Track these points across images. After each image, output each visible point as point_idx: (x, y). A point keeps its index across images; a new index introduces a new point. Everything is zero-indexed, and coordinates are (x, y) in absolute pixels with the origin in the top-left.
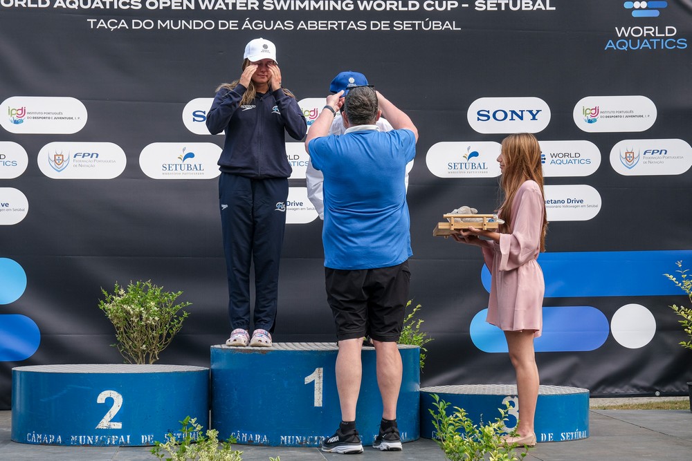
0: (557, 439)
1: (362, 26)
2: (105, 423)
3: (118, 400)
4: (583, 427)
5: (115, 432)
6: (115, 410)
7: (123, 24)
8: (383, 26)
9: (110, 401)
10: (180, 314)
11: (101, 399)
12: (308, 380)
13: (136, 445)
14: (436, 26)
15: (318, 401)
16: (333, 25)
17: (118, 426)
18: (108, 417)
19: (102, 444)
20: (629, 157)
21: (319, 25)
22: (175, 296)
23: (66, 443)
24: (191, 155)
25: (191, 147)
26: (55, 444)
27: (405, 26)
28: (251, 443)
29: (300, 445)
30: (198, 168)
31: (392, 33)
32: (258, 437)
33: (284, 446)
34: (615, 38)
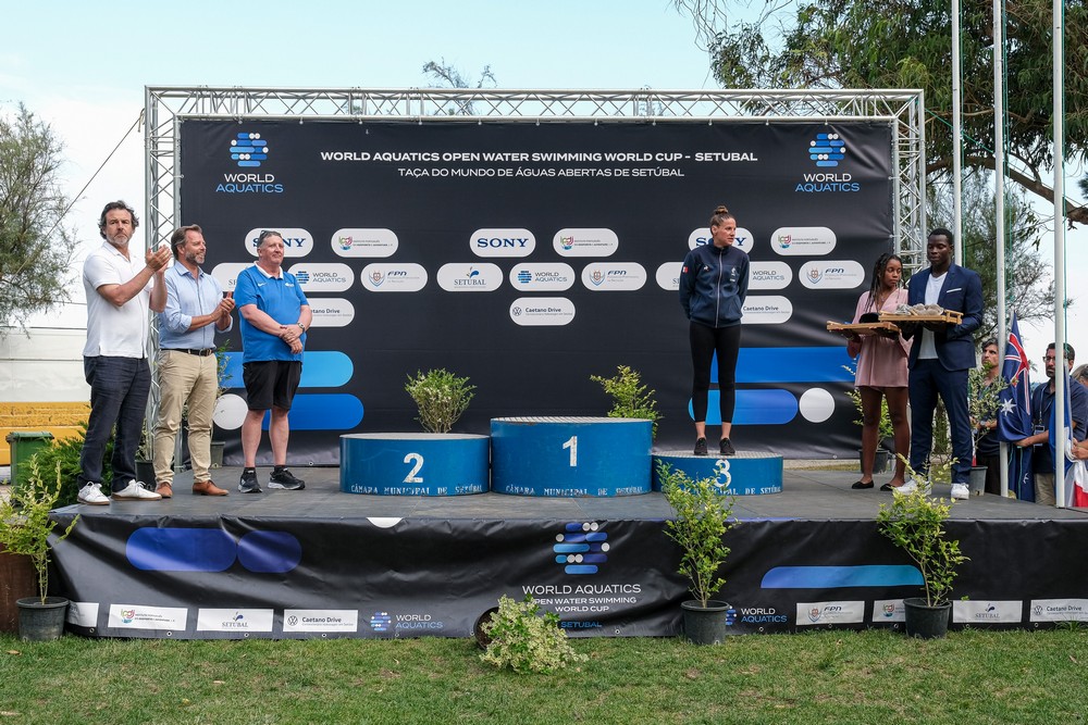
0: (758, 493)
1: (608, 173)
2: (410, 478)
3: (420, 461)
4: (778, 483)
5: (418, 485)
6: (417, 468)
7: (425, 172)
8: (624, 173)
9: (414, 462)
10: (467, 394)
11: (407, 459)
12: (565, 445)
13: (433, 494)
14: (665, 172)
15: (573, 462)
16: (585, 172)
17: (420, 480)
18: (412, 474)
19: (408, 494)
20: (814, 275)
21: (575, 173)
22: (464, 381)
23: (381, 493)
24: (476, 273)
25: (476, 266)
26: (372, 493)
27: (641, 173)
28: (521, 494)
29: (560, 496)
30: (482, 282)
31: (631, 178)
32: (527, 490)
33: (547, 496)
34: (804, 183)
